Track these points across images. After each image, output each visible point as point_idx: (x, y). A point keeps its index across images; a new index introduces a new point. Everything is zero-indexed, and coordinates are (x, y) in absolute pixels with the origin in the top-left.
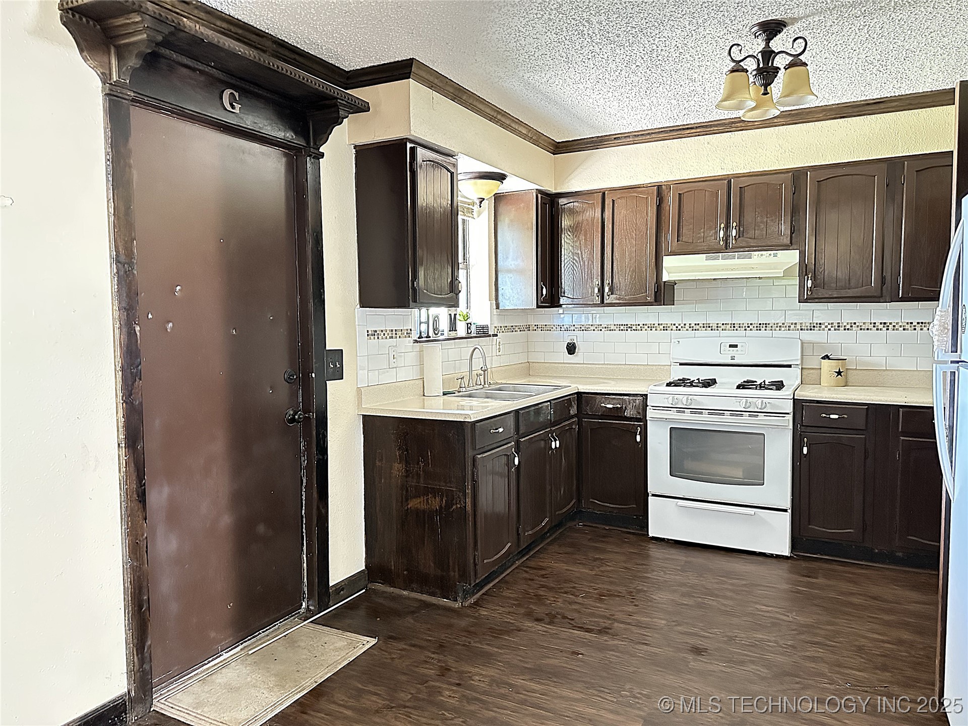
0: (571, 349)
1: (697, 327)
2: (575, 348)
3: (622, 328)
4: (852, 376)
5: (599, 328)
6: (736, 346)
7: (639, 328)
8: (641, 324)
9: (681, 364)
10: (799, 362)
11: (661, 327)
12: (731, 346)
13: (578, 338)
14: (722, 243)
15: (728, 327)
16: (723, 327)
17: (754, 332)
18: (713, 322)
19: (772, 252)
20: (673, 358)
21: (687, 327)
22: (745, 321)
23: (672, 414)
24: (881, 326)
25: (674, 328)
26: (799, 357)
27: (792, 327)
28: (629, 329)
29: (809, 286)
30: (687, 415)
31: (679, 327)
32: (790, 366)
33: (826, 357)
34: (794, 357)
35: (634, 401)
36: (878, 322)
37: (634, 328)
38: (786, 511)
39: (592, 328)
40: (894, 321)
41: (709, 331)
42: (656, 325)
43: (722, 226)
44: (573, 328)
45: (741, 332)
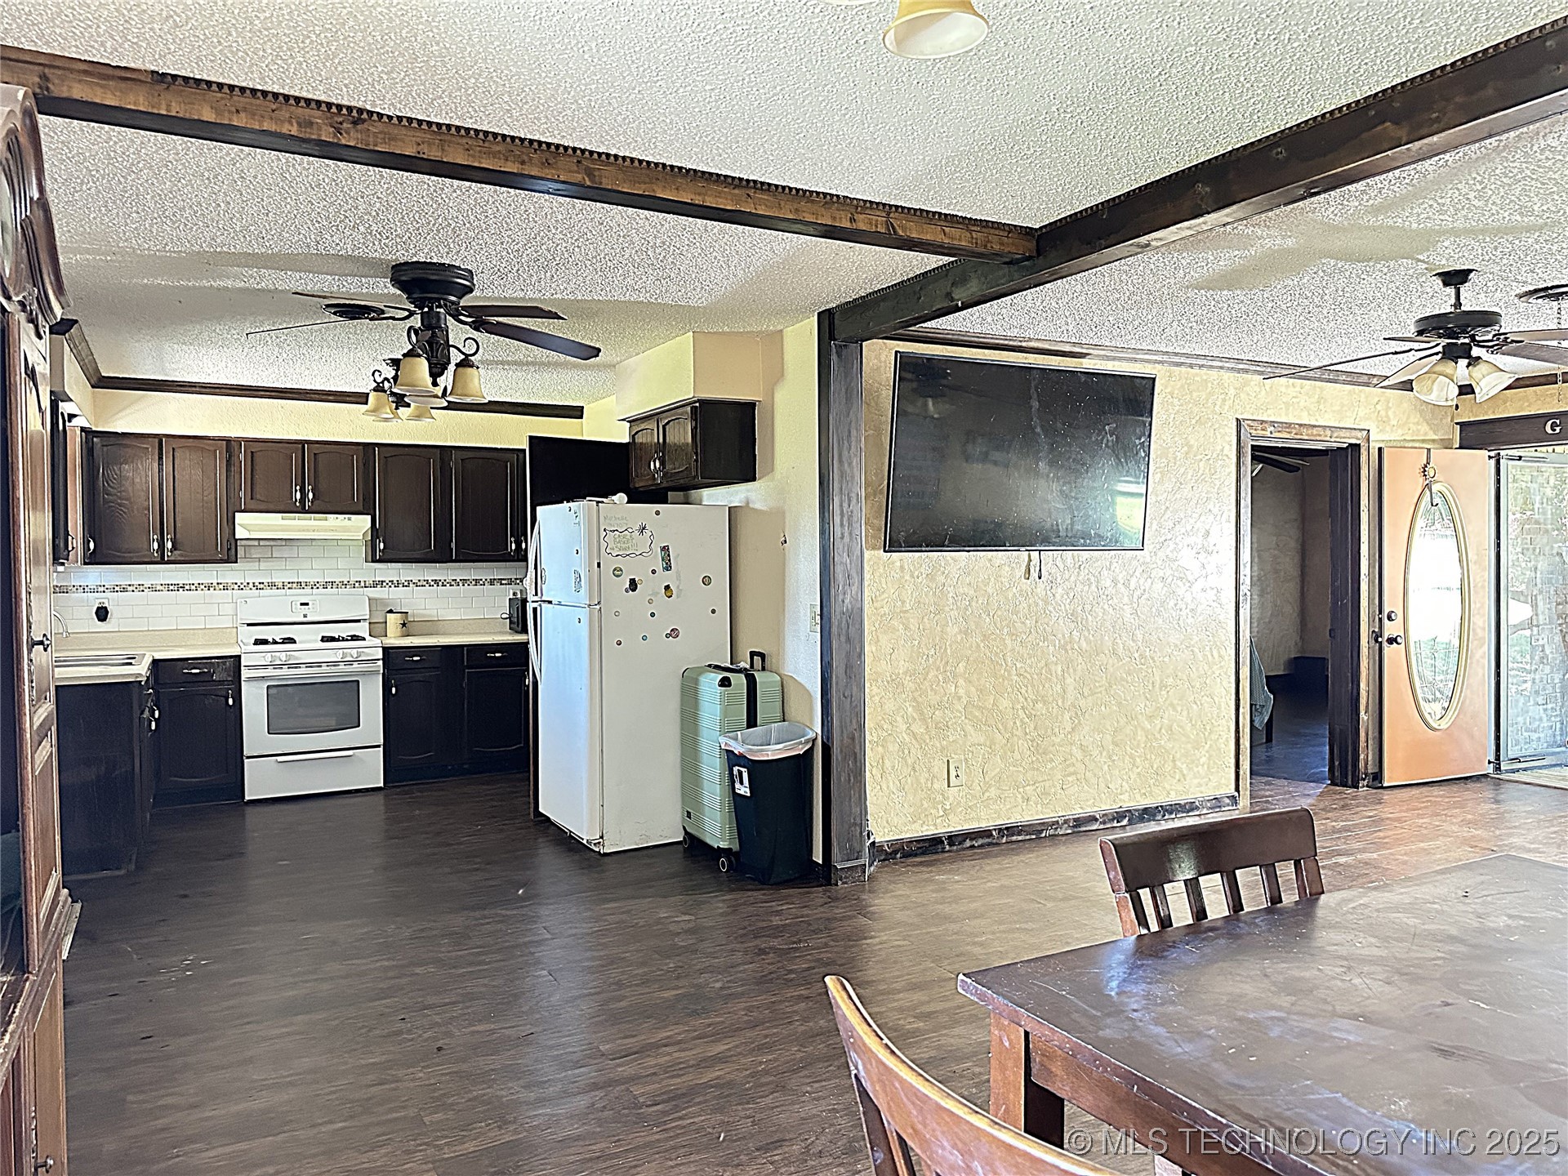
0: (102, 614)
1: (262, 586)
2: (107, 612)
3: (171, 587)
4: (411, 627)
5: (140, 588)
6: (307, 604)
7: (193, 587)
8: (196, 582)
9: (249, 625)
10: (367, 617)
11: (221, 587)
12: (302, 604)
13: (110, 600)
14: (298, 504)
15: (295, 585)
16: (289, 586)
17: (321, 590)
18: (278, 580)
19: (347, 516)
20: (241, 619)
21: (251, 585)
22: (312, 580)
23: (270, 672)
24: (432, 583)
25: (236, 587)
26: (368, 612)
27: (357, 584)
28: (181, 590)
29: (382, 547)
30: (285, 671)
31: (242, 586)
32: (359, 621)
33: (391, 611)
34: (364, 612)
35: (224, 663)
36: (430, 579)
37: (187, 587)
38: (379, 746)
39: (130, 588)
40: (442, 579)
41: (275, 591)
42: (215, 584)
43: (298, 488)
44: (102, 589)
45: (308, 590)
